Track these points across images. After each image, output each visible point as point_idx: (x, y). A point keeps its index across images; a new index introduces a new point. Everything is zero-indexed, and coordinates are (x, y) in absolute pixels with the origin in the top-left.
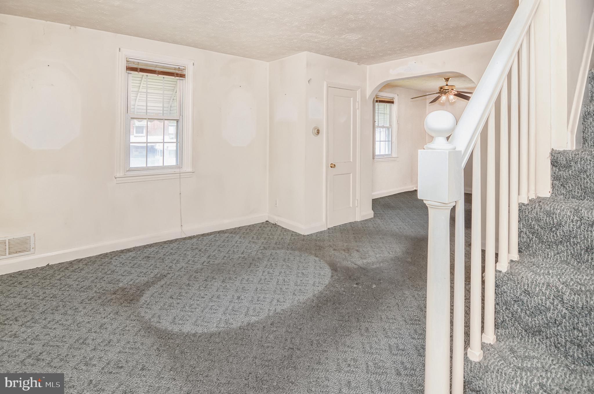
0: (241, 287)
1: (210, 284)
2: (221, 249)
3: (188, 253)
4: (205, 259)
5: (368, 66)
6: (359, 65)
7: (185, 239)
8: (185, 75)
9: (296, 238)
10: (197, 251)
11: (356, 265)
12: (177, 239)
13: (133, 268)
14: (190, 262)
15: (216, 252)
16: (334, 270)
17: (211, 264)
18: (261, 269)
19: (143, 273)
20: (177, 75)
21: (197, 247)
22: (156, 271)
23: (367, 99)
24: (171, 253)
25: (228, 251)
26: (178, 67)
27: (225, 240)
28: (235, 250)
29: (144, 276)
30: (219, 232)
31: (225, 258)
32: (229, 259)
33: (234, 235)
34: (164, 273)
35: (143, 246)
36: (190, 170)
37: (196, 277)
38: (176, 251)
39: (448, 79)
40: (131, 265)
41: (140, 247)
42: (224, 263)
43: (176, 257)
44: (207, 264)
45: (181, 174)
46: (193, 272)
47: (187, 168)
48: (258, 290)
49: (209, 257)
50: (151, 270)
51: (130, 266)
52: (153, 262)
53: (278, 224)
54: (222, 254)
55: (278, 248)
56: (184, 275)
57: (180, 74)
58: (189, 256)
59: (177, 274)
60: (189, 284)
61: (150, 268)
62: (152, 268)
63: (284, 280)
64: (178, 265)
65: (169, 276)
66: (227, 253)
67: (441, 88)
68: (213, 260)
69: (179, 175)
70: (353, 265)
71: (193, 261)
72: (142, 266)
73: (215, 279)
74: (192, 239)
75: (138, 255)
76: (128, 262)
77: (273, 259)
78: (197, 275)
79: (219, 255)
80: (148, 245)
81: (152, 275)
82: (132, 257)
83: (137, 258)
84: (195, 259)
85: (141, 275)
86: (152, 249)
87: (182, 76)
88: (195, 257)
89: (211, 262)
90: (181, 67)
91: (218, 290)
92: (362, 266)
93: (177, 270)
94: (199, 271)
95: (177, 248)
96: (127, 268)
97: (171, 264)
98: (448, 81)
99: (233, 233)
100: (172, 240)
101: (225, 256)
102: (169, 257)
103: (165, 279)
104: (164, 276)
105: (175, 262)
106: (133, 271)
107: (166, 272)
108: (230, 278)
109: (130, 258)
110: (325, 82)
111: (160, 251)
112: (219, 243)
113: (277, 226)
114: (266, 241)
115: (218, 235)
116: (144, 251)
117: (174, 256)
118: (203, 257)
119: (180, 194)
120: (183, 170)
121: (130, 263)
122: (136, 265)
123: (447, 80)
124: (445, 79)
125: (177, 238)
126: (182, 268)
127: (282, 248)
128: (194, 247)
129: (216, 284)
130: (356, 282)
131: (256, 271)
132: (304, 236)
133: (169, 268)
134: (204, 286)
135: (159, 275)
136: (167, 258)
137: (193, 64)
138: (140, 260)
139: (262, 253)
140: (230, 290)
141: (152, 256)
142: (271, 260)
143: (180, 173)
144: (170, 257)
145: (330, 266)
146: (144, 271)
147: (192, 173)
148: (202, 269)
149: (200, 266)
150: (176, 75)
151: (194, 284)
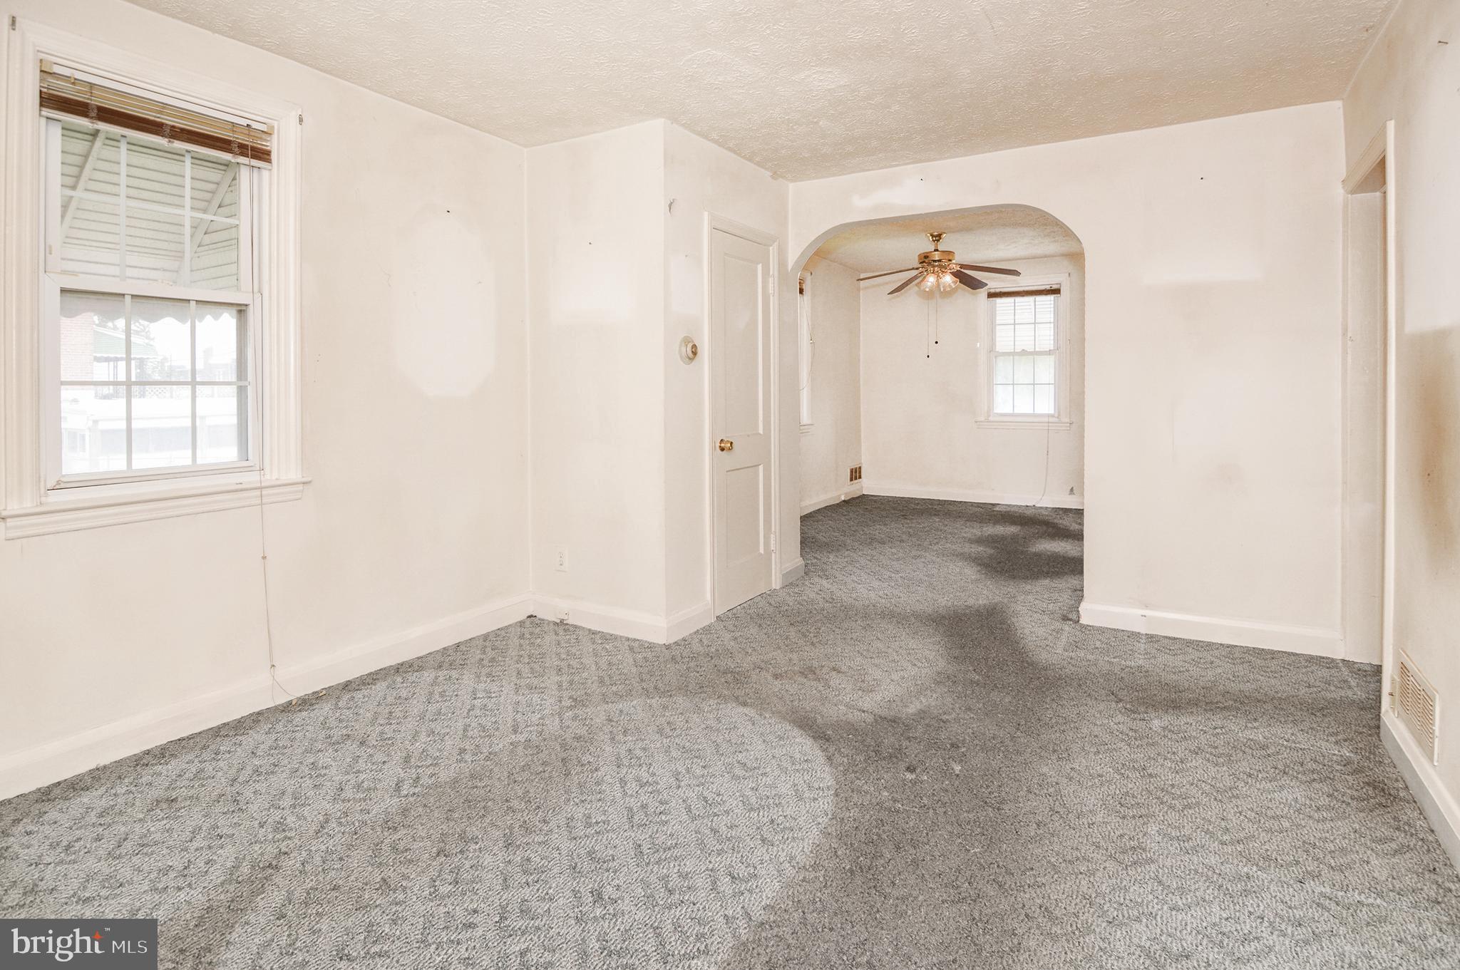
0: (582, 852)
1: (468, 864)
2: (437, 727)
3: (324, 759)
4: (394, 770)
5: (791, 186)
6: (773, 178)
7: (287, 708)
8: (268, 153)
9: (649, 655)
10: (352, 747)
11: (864, 712)
12: (259, 713)
13: (120, 857)
14: (348, 793)
15: (423, 737)
16: (821, 738)
17: (429, 787)
18: (607, 772)
19: (172, 875)
20: (243, 150)
21: (345, 732)
22: (227, 854)
23: (790, 268)
24: (256, 771)
25: (465, 730)
26: (244, 122)
27: (431, 694)
28: (487, 722)
29: (181, 882)
30: (399, 669)
31: (468, 757)
32: (482, 757)
33: (454, 674)
34: (262, 854)
35: (129, 758)
36: (294, 475)
37: (401, 847)
38: (272, 760)
39: (939, 236)
40: (107, 845)
41: (119, 763)
42: (472, 776)
43: (280, 780)
44: (412, 790)
45: (264, 492)
46: (379, 829)
47: (284, 469)
48: (645, 849)
49: (407, 759)
50: (206, 854)
51: (101, 852)
52: (194, 817)
53: (570, 622)
54: (449, 742)
55: (616, 694)
56: (350, 847)
57: (253, 149)
58: (334, 771)
59: (319, 846)
60: (384, 880)
61: (195, 844)
62: (205, 843)
63: (706, 800)
64: (306, 811)
65: (287, 863)
66: (465, 736)
67: (926, 257)
68: (431, 770)
69: (258, 493)
70: (857, 713)
71: (358, 786)
72: (156, 843)
73: (475, 840)
74: (312, 705)
75: (121, 800)
76: (89, 834)
77: (625, 733)
78: (396, 837)
79: (440, 750)
80: (148, 752)
81: (216, 875)
82: (99, 810)
83: (121, 813)
84: (362, 776)
85: (169, 880)
86: (174, 766)
87: (262, 155)
88: (359, 771)
89: (425, 780)
90: (255, 125)
91: (510, 882)
92: (884, 713)
93: (311, 832)
94: (397, 819)
95: (271, 748)
96: (91, 863)
97: (277, 814)
98: (938, 241)
99: (446, 665)
100: (239, 721)
101: (462, 751)
102: (257, 786)
103: (278, 879)
104: (270, 866)
105: (287, 802)
106: (125, 873)
107: (271, 850)
108: (527, 828)
109: (92, 818)
110: (706, 214)
111: (209, 768)
112: (416, 707)
113: (571, 629)
114: (565, 678)
115: (399, 679)
116: (144, 779)
117: (273, 778)
118: (386, 767)
119: (264, 558)
120: (268, 477)
121: (98, 839)
122: (128, 845)
123: (937, 238)
124: (932, 236)
125: (257, 710)
126: (327, 821)
127: (629, 693)
128: (337, 734)
129: (487, 860)
130: (902, 766)
131: (598, 783)
132: (668, 647)
133: (276, 830)
134: (450, 878)
135: (245, 869)
136: (248, 793)
137: (301, 120)
138: (140, 820)
139: (575, 718)
140: (551, 874)
141: (184, 792)
142: (620, 737)
143: (261, 488)
144: (261, 787)
145: (800, 727)
146: (177, 862)
147: (301, 487)
148: (405, 812)
149: (393, 803)
150: (237, 149)
151: (405, 877)
